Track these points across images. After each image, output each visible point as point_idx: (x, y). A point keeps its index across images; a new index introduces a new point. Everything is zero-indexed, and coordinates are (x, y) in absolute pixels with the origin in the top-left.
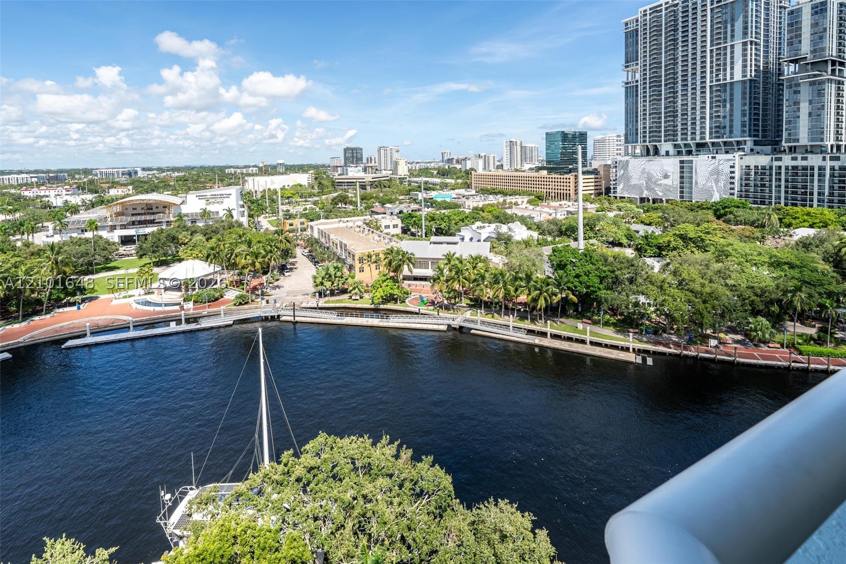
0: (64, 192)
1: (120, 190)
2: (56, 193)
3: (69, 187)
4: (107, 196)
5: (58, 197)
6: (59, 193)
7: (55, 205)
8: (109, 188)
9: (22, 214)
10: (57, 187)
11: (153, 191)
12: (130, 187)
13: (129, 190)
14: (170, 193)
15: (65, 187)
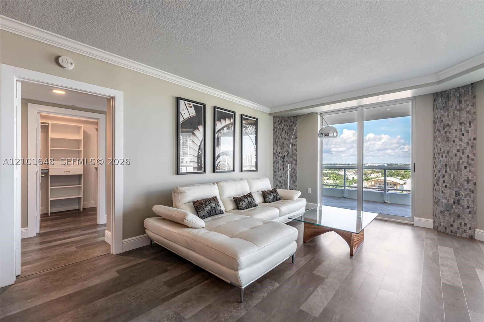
0: (353, 174)
1: (375, 175)
2: (350, 174)
3: (355, 172)
4: (370, 177)
5: (351, 176)
6: (351, 174)
7: (349, 179)
8: (371, 173)
9: (338, 181)
10: (351, 171)
11: (391, 176)
12: (380, 174)
13: (380, 175)
14: (400, 178)
15: (354, 172)
